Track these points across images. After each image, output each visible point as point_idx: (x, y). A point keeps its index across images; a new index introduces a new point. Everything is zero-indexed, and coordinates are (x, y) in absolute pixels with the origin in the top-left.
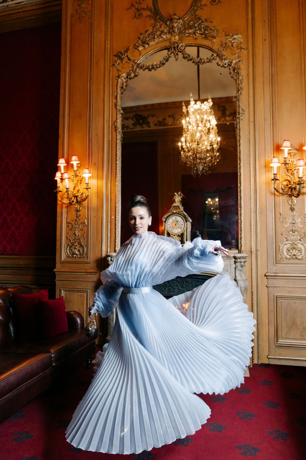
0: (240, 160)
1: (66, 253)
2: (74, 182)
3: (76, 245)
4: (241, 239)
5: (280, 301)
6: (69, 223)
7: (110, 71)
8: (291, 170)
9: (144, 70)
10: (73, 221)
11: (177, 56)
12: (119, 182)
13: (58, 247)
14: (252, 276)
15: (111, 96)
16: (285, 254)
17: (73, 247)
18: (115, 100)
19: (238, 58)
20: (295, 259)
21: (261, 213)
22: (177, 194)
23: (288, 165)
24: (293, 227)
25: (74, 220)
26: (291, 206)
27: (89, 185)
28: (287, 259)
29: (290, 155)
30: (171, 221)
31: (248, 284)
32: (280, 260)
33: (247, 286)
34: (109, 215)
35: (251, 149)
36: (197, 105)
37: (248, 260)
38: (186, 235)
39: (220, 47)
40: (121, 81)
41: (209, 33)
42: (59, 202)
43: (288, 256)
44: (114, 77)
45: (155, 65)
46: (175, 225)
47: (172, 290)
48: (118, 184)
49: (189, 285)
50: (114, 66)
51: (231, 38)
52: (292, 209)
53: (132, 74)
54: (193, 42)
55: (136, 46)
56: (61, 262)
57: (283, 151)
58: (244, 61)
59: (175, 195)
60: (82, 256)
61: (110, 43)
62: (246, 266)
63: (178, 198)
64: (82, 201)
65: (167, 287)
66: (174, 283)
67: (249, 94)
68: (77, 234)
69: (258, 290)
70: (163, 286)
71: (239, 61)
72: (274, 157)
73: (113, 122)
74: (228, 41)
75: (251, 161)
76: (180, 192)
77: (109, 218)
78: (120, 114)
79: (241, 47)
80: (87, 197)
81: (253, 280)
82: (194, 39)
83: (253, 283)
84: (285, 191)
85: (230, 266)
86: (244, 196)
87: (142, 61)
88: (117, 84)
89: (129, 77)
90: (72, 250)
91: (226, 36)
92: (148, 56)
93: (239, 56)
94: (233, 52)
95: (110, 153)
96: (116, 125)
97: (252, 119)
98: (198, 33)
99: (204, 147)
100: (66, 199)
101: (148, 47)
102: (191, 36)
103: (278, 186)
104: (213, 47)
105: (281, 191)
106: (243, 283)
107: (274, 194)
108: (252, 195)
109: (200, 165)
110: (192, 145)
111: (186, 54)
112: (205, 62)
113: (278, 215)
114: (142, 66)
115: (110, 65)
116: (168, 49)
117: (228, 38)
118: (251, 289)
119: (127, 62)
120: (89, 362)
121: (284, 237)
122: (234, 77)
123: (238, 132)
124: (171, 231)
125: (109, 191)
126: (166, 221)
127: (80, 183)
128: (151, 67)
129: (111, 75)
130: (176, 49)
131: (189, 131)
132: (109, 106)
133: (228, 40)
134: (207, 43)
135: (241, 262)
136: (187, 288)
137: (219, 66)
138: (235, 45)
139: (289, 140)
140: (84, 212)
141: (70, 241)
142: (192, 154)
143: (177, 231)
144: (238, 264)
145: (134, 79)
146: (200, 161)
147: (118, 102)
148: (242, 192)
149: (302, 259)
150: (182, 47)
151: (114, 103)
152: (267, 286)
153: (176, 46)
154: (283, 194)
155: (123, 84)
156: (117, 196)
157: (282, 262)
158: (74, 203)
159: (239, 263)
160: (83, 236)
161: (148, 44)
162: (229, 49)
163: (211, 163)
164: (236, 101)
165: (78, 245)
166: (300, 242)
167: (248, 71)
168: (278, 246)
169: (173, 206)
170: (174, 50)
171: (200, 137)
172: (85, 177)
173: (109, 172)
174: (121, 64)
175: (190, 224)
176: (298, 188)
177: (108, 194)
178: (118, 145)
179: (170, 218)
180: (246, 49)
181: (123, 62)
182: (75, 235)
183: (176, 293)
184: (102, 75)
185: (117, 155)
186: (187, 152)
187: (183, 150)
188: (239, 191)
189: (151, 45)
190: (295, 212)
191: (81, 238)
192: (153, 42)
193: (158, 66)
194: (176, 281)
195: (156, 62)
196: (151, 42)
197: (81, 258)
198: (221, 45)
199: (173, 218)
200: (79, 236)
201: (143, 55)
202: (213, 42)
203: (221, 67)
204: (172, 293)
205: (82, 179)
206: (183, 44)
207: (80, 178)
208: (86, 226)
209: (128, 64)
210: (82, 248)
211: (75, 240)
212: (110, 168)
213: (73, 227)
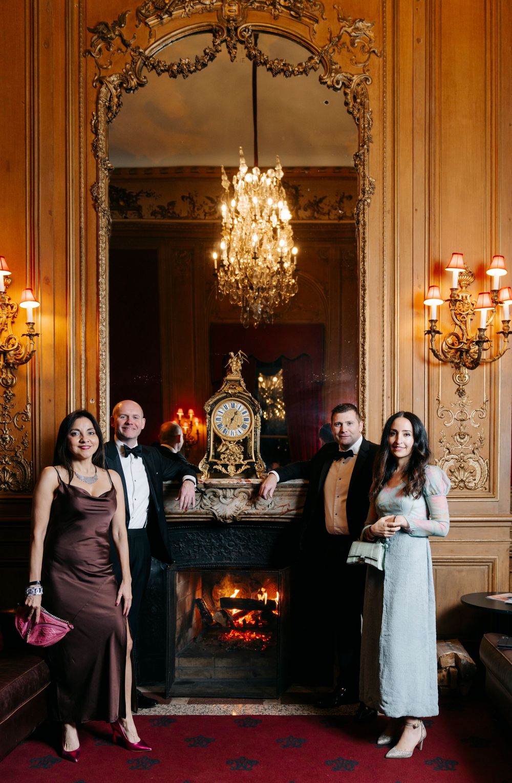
0: (364, 290)
3: (6, 462)
7: (80, 67)
8: (461, 314)
9: (159, 74)
11: (235, 51)
12: (104, 324)
15: (82, 124)
18: (93, 136)
19: (365, 73)
20: (463, 488)
21: (402, 399)
22: (235, 355)
24: (462, 427)
25: (1, 406)
26: (458, 386)
27: (35, 327)
29: (460, 284)
30: (224, 412)
34: (83, 397)
35: (386, 267)
38: (255, 442)
39: (328, 42)
40: (108, 93)
41: (305, 9)
44: (90, 81)
45: (186, 65)
46: (232, 419)
47: (225, 554)
48: (104, 329)
50: (89, 56)
51: (350, 27)
52: (461, 393)
53: (132, 79)
54: (269, 24)
55: (142, 14)
58: (376, 80)
59: (231, 357)
63: (236, 364)
64: (18, 365)
65: (215, 549)
66: (231, 541)
67: (384, 152)
68: (8, 439)
70: (205, 548)
71: (366, 79)
72: (429, 287)
73: (89, 188)
74: (345, 32)
75: (386, 292)
76: (241, 351)
77: (83, 402)
78: (106, 169)
79: (370, 49)
80: (31, 355)
82: (273, 17)
84: (448, 356)
86: (369, 364)
87: (155, 51)
88: (98, 98)
89: (125, 85)
91: (339, 19)
92: (170, 41)
93: (365, 69)
94: (354, 57)
95: (84, 258)
96: (95, 194)
97: (388, 206)
98: (280, 5)
101: (170, 21)
102: (265, 9)
104: (312, 41)
105: (442, 357)
107: (429, 362)
108: (385, 363)
111: (254, 49)
112: (295, 72)
113: (434, 404)
114: (156, 63)
115: (79, 52)
116: (214, 31)
117: (345, 26)
119: (119, 49)
121: (444, 446)
122: (355, 113)
123: (361, 231)
124: (224, 432)
125: (83, 344)
126: (211, 411)
127: (13, 322)
128: (175, 67)
129: (81, 74)
130: (233, 34)
132: (80, 148)
133: (344, 29)
134: (298, 29)
136: (256, 549)
137: (322, 85)
138: (358, 42)
139: (461, 254)
140: (22, 389)
143: (236, 432)
145: (136, 91)
147: (100, 142)
148: (367, 356)
149: (475, 489)
150: (245, 31)
151: (90, 142)
153: (233, 29)
154: (445, 363)
155: (110, 100)
156: (102, 354)
158: (1, 367)
160: (23, 443)
162: (346, 49)
164: (357, 165)
165: (10, 463)
166: (472, 455)
167: (384, 102)
169: (227, 381)
170: (229, 35)
172: (25, 310)
173: (81, 300)
174: (105, 51)
178: (101, 242)
179: (221, 405)
180: (380, 56)
181: (111, 49)
183: (233, 561)
184: (61, 73)
185: (100, 262)
188: (361, 353)
189: (176, 18)
190: (466, 398)
191: (18, 446)
192: (181, 11)
193: (193, 68)
194: (234, 536)
195: (188, 58)
196: (177, 10)
197: (19, 491)
198: (330, 41)
199: (227, 405)
200: (12, 443)
201: (158, 37)
202: (311, 30)
203: (329, 87)
204: (224, 561)
205: (16, 314)
206: (248, 24)
207: (10, 311)
208: (28, 420)
209: (122, 54)
210: (21, 469)
211: (3, 451)
212: (83, 292)
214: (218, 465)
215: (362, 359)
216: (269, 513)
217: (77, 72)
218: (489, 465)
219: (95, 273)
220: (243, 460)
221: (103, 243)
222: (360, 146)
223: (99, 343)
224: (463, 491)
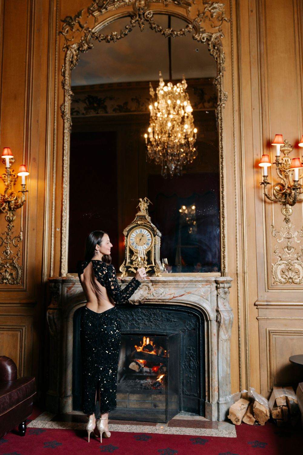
0: (222, 158)
2: (6, 183)
3: (7, 266)
4: (224, 258)
5: (273, 337)
7: (56, 41)
8: (285, 171)
9: (100, 41)
10: (3, 235)
11: (143, 25)
12: (66, 184)
14: (238, 305)
16: (280, 277)
17: (3, 269)
18: (63, 78)
19: (219, 32)
20: (291, 283)
21: (249, 225)
22: (143, 200)
23: (281, 165)
24: (289, 243)
25: (5, 233)
26: (285, 217)
27: (26, 187)
28: (281, 283)
29: (284, 152)
30: (135, 235)
31: (233, 316)
32: (273, 284)
33: (233, 318)
34: (53, 227)
35: (236, 144)
36: (168, 87)
37: (233, 284)
38: (155, 254)
39: (197, 16)
40: (71, 54)
43: (283, 280)
44: (61, 48)
45: (115, 35)
46: (140, 240)
47: (136, 325)
48: (66, 186)
49: (158, 318)
50: (62, 34)
51: (210, 7)
52: (287, 220)
53: (85, 46)
54: (163, 10)
55: (91, 10)
57: (275, 147)
58: (226, 35)
60: (15, 282)
61: (57, 4)
62: (230, 293)
63: (143, 206)
64: (16, 209)
65: (129, 322)
66: (139, 316)
67: (232, 76)
68: (9, 252)
69: (247, 324)
70: (124, 321)
71: (221, 36)
72: (263, 155)
73: (59, 106)
74: (207, 10)
75: (236, 159)
76: (146, 198)
77: (53, 230)
78: (69, 95)
79: (223, 18)
80: (23, 203)
81: (239, 311)
82: (165, 6)
83: (239, 314)
84: (278, 198)
85: (210, 293)
86: (227, 204)
87: (98, 29)
88: (66, 57)
89: (80, 49)
90: (1, 273)
91: (204, 3)
92: (106, 23)
93: (220, 30)
94: (213, 24)
95: (55, 146)
96: (63, 110)
97: (236, 108)
99: (177, 141)
101: (106, 12)
103: (269, 191)
104: (188, 17)
105: (273, 198)
106: (227, 315)
107: (265, 202)
108: (237, 203)
109: (172, 164)
110: (161, 137)
111: (154, 24)
112: (178, 34)
113: (270, 228)
114: (98, 35)
115: (56, 33)
116: (131, 16)
117: (207, 7)
118: (237, 322)
119: (78, 30)
120: (23, 426)
121: (277, 255)
122: (214, 54)
123: (220, 123)
124: (135, 247)
125: (54, 195)
126: (128, 235)
127: (14, 184)
128: (109, 37)
129: (57, 45)
130: (142, 17)
131: (158, 120)
132: (55, 85)
133: (206, 8)
134: (181, 11)
135: (224, 288)
137: (195, 41)
138: (215, 15)
139: (282, 135)
140: (18, 223)
142: (162, 148)
143: (143, 248)
144: (221, 290)
145: (87, 52)
146: (172, 158)
147: (66, 81)
148: (225, 198)
149: (300, 283)
150: (149, 14)
151: (60, 81)
152: (257, 318)
153: (142, 14)
154: (275, 202)
155: (72, 58)
156: (64, 202)
157: (275, 287)
158: (6, 210)
159: (222, 288)
160: (17, 255)
161: (106, 9)
162: (208, 20)
163: (186, 161)
164: (216, 85)
165: (10, 267)
166: (297, 261)
167: (232, 48)
168: (271, 266)
169: (138, 216)
170: (140, 17)
171: (172, 128)
172: (21, 177)
173: (53, 170)
174: (70, 32)
175: (159, 239)
176: (293, 194)
177: (52, 199)
178: (65, 136)
179: (133, 231)
180: (229, 22)
181: (74, 30)
182: (7, 253)
183: (141, 330)
184: (46, 45)
185: (65, 148)
186: (155, 146)
187: (149, 144)
188: (221, 197)
189: (109, 11)
190: (291, 224)
191: (14, 257)
192: (112, 7)
193: (119, 37)
194: (141, 313)
195: (117, 32)
196: (110, 6)
197: (14, 284)
198: (198, 15)
199: (137, 231)
200: (11, 255)
201: (99, 21)
202: (187, 10)
203: (198, 41)
204: (135, 330)
205: (17, 179)
206: (150, 11)
207: (13, 177)
208: (21, 241)
209: (79, 32)
210: (16, 270)
211: (6, 260)
212: (55, 166)
213: (3, 242)
214: (131, 268)
215: (222, 200)
216: (161, 299)
217: (55, 43)
219: (62, 154)
220: (147, 265)
221: (66, 137)
222: (217, 74)
223: (63, 194)
224: (291, 284)
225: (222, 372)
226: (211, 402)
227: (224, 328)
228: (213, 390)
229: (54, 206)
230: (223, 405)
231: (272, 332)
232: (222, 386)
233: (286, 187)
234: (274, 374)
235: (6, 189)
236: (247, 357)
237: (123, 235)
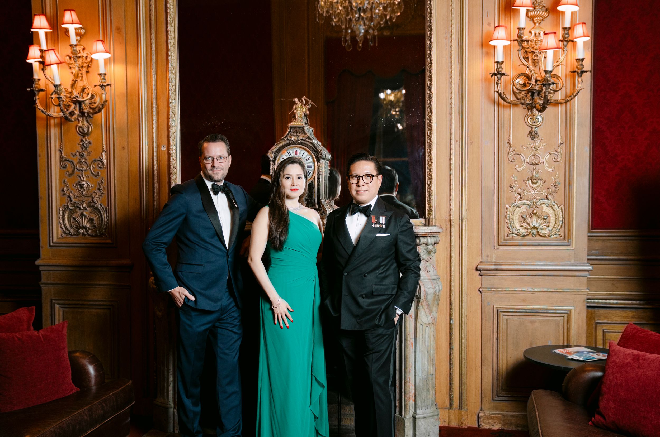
0: (431, 31)
1: (63, 225)
2: (74, 71)
3: (84, 208)
4: (430, 195)
5: (504, 318)
6: (66, 160)
8: (533, 52)
10: (74, 156)
12: (173, 72)
13: (43, 212)
14: (451, 270)
16: (517, 225)
17: (76, 212)
20: (536, 235)
21: (471, 143)
22: (299, 101)
23: (527, 43)
24: (535, 172)
25: (77, 154)
26: (530, 129)
27: (107, 77)
28: (520, 236)
29: (533, 20)
31: (441, 288)
32: (506, 238)
33: (439, 291)
34: (155, 145)
35: (454, 6)
37: (442, 239)
42: (39, 114)
43: (523, 231)
48: (173, 77)
52: (533, 135)
56: (51, 244)
60: (98, 232)
62: (437, 251)
63: (300, 110)
64: (93, 113)
68: (86, 185)
69: (463, 298)
72: (498, 26)
75: (454, 31)
76: (304, 97)
77: (155, 149)
80: (104, 104)
81: (452, 279)
83: (452, 284)
84: (519, 97)
86: (436, 108)
90: (74, 219)
95: (153, 7)
100: (57, 109)
103: (505, 87)
105: (512, 98)
106: (431, 287)
108: (453, 106)
113: (504, 147)
118: (449, 297)
121: (515, 191)
125: (154, 92)
126: (275, 158)
127: (88, 72)
135: (426, 244)
140: (97, 137)
141: (71, 201)
144: (421, 248)
146: (360, 15)
148: (434, 98)
149: (549, 236)
152: (479, 290)
154: (515, 105)
156: (172, 102)
157: (509, 242)
159: (424, 245)
160: (99, 189)
163: (384, 20)
165: (88, 209)
166: (546, 201)
168: (504, 208)
169: (291, 127)
172: (97, 60)
173: (151, 49)
175: (327, 164)
177: (152, 98)
179: (284, 151)
182: (82, 186)
185: (168, 11)
188: (427, 96)
190: (539, 141)
191: (94, 192)
197: (96, 236)
199: (290, 151)
200: (89, 189)
205: (91, 63)
207: (85, 61)
208: (103, 167)
210: (97, 214)
211: (81, 197)
212: (153, 41)
213: (74, 169)
215: (429, 102)
218: (563, 211)
219: (165, 21)
223: (169, 91)
224: (535, 238)
225: (421, 372)
226: (403, 416)
227: (426, 307)
228: (406, 398)
229: (154, 109)
230: (422, 420)
231: (501, 312)
232: (421, 393)
233: (533, 82)
234: (502, 375)
235: (73, 81)
236: (463, 348)
237: (269, 158)
